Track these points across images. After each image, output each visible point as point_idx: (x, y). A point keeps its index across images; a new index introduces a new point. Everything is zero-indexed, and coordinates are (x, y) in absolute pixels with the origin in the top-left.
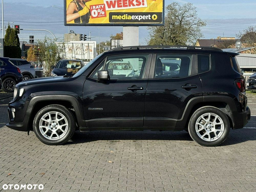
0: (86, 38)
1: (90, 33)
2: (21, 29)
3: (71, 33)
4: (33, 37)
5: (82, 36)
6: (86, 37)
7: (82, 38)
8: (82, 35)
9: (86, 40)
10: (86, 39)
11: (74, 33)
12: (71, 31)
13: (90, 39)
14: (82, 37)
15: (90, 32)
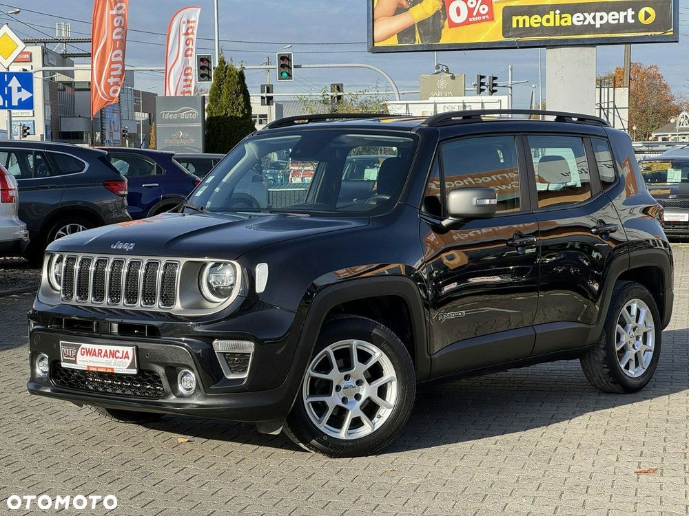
0: (495, 85)
1: (511, 69)
2: (295, 67)
3: (439, 72)
4: (339, 88)
5: (483, 80)
6: (495, 82)
7: (482, 87)
8: (482, 77)
9: (495, 91)
10: (494, 88)
11: (448, 72)
12: (438, 67)
13: (511, 88)
14: (482, 84)
15: (510, 67)
